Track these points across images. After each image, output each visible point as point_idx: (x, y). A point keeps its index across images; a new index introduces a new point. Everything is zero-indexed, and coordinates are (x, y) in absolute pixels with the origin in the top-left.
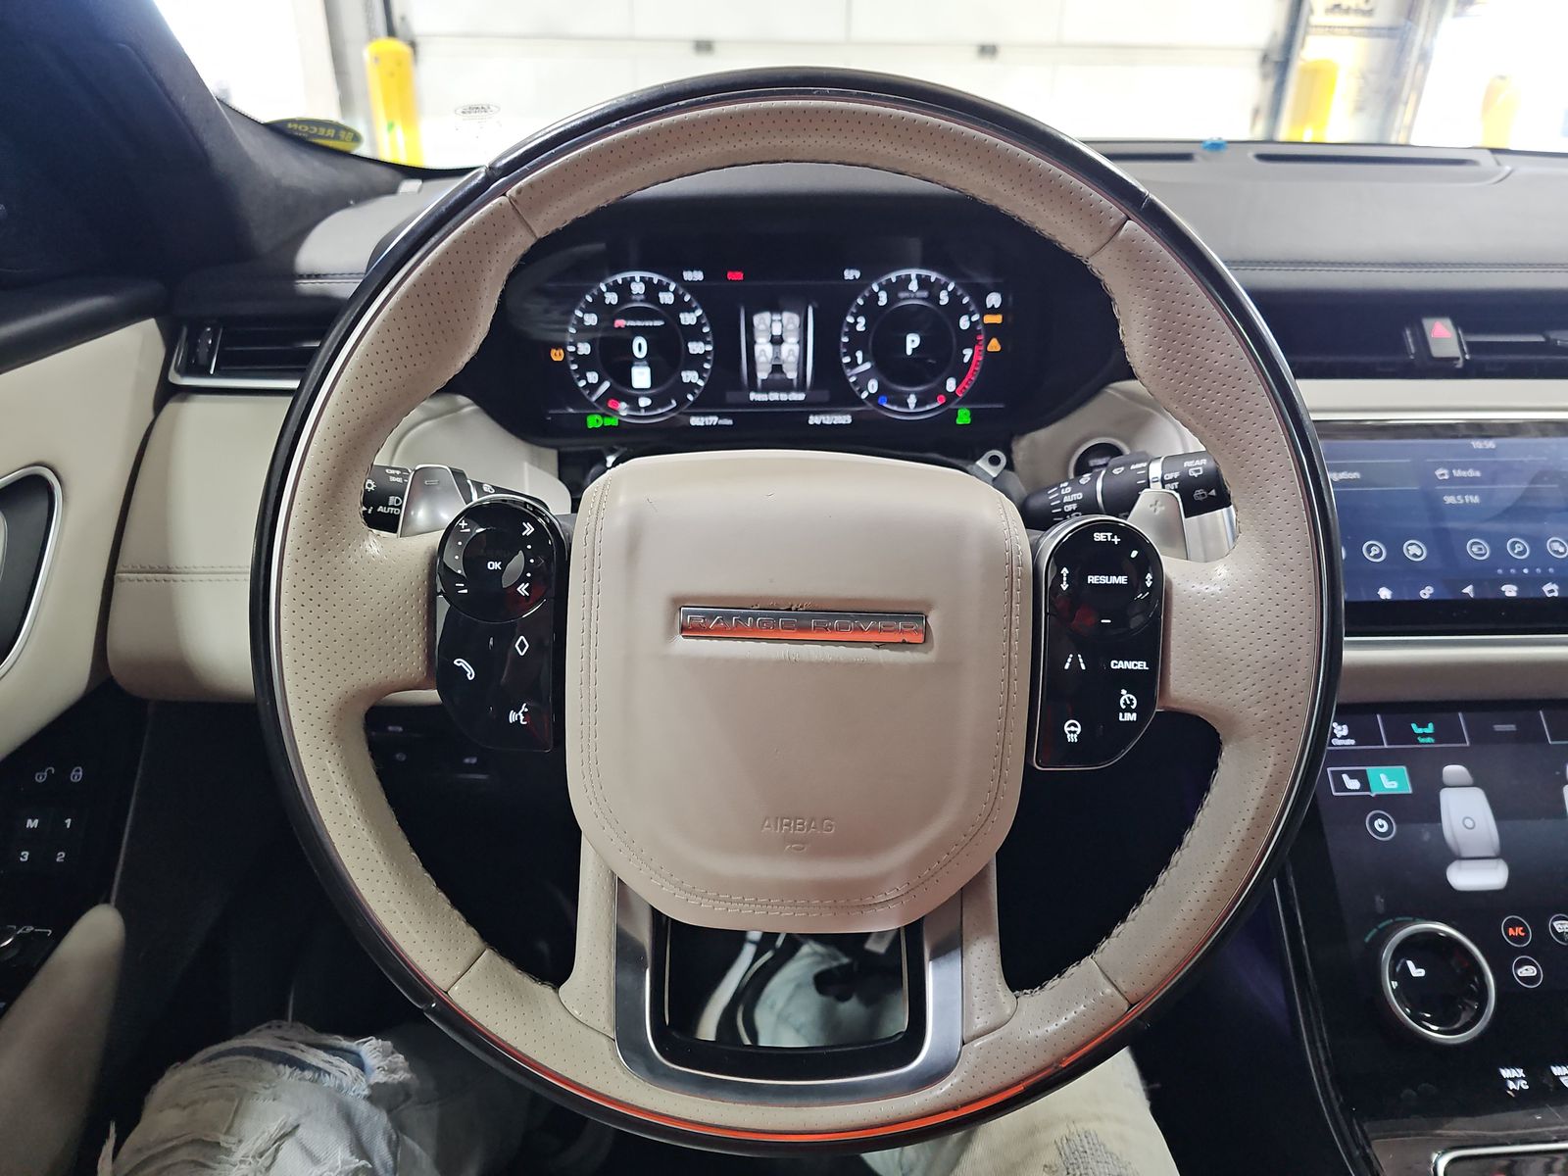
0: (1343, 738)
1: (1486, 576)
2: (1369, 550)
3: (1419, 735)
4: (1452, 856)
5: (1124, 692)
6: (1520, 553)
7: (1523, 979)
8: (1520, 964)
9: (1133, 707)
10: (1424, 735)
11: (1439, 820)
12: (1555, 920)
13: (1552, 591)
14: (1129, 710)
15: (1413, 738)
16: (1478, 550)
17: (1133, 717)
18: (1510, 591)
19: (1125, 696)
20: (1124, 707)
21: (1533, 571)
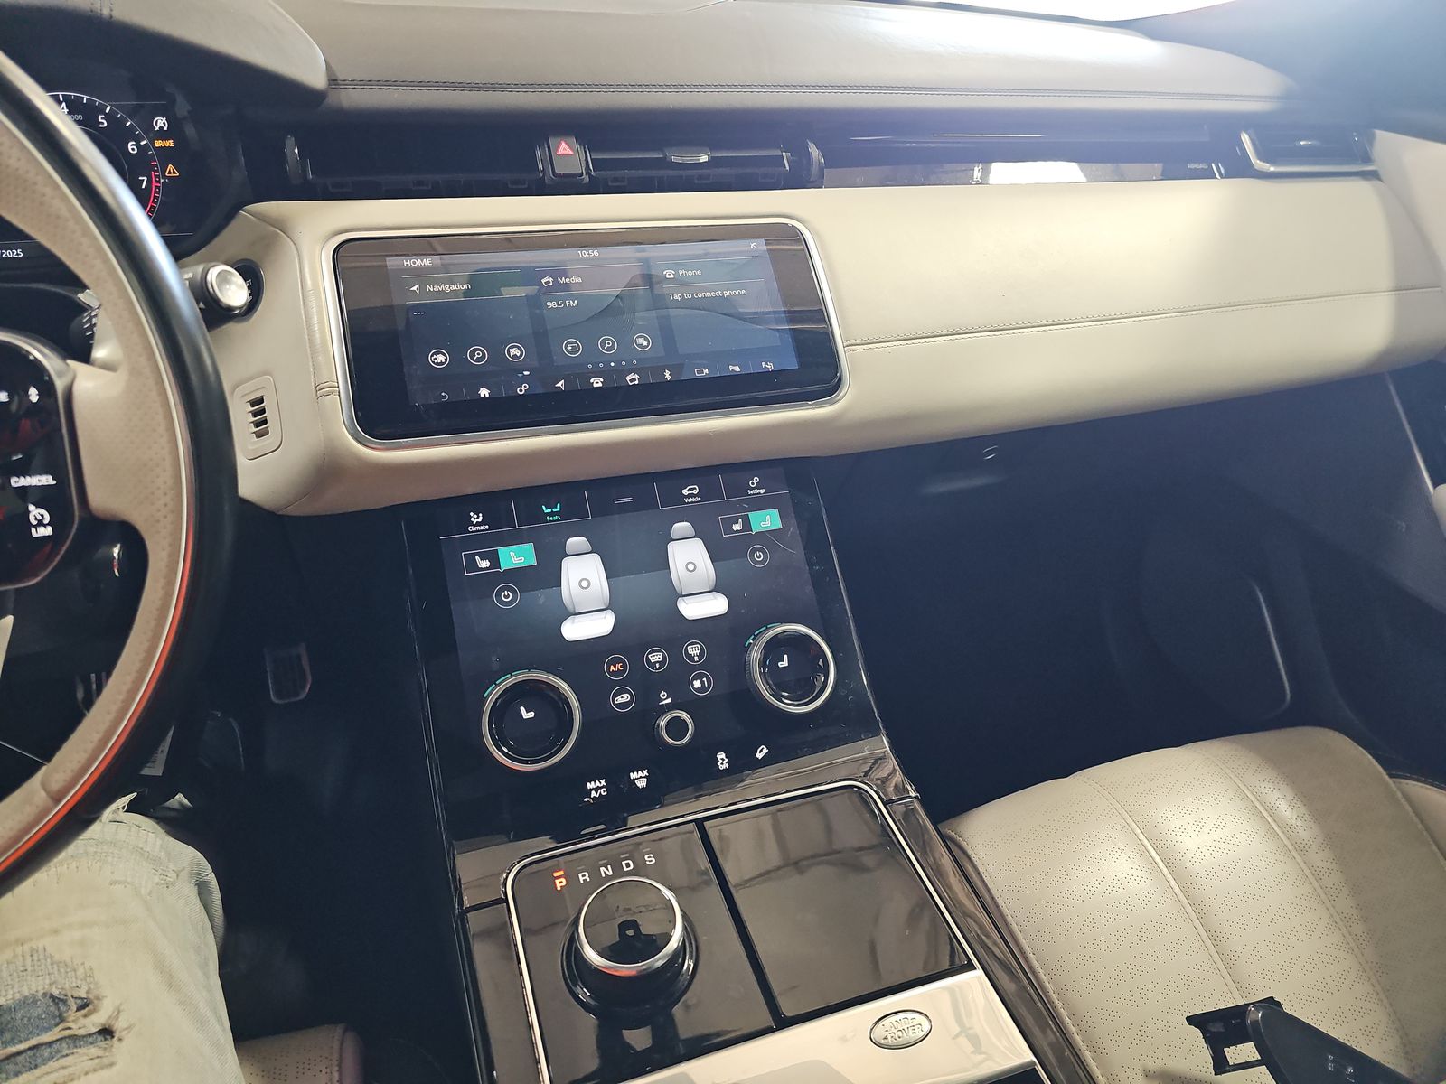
0: (478, 524)
1: (578, 373)
2: (472, 356)
3: (548, 514)
4: (567, 614)
5: (31, 508)
6: (608, 349)
7: (618, 705)
8: (616, 695)
9: (46, 521)
10: (552, 514)
11: (559, 584)
12: (650, 653)
13: (634, 380)
14: (40, 523)
15: (542, 517)
16: (571, 348)
17: (48, 531)
18: (597, 382)
19: (35, 512)
20: (35, 523)
21: (618, 363)
